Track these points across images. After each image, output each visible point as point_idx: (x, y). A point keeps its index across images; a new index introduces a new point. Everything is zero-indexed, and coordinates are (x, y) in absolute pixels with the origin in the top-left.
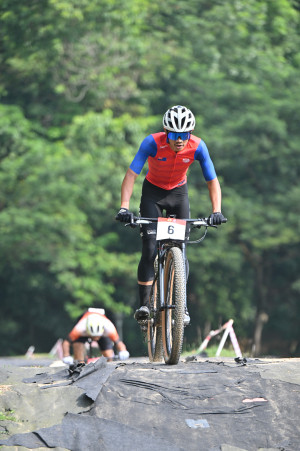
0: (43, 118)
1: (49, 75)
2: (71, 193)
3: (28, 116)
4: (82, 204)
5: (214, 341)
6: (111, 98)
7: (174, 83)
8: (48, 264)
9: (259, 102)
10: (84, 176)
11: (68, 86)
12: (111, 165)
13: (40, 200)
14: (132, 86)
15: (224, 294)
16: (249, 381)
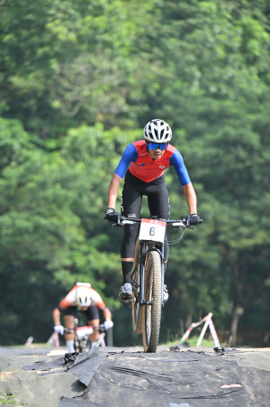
0: (41, 130)
1: (46, 92)
2: (67, 198)
3: (27, 129)
4: (76, 209)
5: (195, 333)
6: (102, 113)
7: (159, 99)
8: (45, 262)
9: (236, 117)
10: (78, 184)
11: (64, 101)
12: (102, 174)
13: (38, 205)
14: (121, 101)
15: (204, 289)
16: (227, 369)
